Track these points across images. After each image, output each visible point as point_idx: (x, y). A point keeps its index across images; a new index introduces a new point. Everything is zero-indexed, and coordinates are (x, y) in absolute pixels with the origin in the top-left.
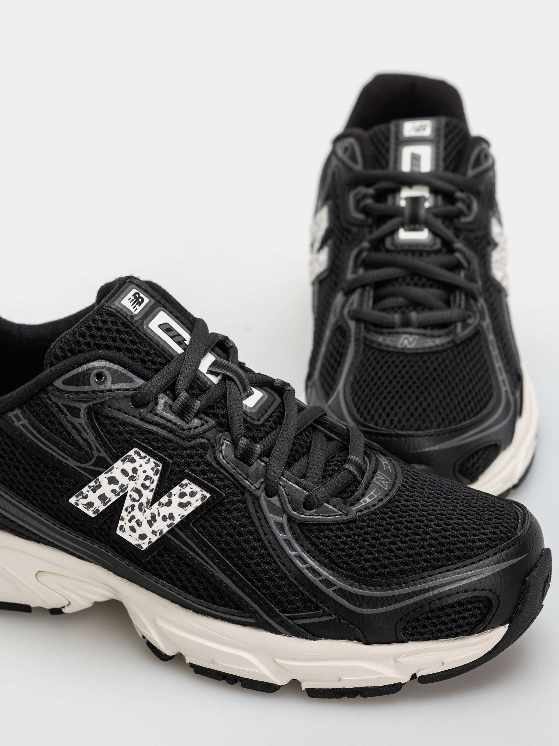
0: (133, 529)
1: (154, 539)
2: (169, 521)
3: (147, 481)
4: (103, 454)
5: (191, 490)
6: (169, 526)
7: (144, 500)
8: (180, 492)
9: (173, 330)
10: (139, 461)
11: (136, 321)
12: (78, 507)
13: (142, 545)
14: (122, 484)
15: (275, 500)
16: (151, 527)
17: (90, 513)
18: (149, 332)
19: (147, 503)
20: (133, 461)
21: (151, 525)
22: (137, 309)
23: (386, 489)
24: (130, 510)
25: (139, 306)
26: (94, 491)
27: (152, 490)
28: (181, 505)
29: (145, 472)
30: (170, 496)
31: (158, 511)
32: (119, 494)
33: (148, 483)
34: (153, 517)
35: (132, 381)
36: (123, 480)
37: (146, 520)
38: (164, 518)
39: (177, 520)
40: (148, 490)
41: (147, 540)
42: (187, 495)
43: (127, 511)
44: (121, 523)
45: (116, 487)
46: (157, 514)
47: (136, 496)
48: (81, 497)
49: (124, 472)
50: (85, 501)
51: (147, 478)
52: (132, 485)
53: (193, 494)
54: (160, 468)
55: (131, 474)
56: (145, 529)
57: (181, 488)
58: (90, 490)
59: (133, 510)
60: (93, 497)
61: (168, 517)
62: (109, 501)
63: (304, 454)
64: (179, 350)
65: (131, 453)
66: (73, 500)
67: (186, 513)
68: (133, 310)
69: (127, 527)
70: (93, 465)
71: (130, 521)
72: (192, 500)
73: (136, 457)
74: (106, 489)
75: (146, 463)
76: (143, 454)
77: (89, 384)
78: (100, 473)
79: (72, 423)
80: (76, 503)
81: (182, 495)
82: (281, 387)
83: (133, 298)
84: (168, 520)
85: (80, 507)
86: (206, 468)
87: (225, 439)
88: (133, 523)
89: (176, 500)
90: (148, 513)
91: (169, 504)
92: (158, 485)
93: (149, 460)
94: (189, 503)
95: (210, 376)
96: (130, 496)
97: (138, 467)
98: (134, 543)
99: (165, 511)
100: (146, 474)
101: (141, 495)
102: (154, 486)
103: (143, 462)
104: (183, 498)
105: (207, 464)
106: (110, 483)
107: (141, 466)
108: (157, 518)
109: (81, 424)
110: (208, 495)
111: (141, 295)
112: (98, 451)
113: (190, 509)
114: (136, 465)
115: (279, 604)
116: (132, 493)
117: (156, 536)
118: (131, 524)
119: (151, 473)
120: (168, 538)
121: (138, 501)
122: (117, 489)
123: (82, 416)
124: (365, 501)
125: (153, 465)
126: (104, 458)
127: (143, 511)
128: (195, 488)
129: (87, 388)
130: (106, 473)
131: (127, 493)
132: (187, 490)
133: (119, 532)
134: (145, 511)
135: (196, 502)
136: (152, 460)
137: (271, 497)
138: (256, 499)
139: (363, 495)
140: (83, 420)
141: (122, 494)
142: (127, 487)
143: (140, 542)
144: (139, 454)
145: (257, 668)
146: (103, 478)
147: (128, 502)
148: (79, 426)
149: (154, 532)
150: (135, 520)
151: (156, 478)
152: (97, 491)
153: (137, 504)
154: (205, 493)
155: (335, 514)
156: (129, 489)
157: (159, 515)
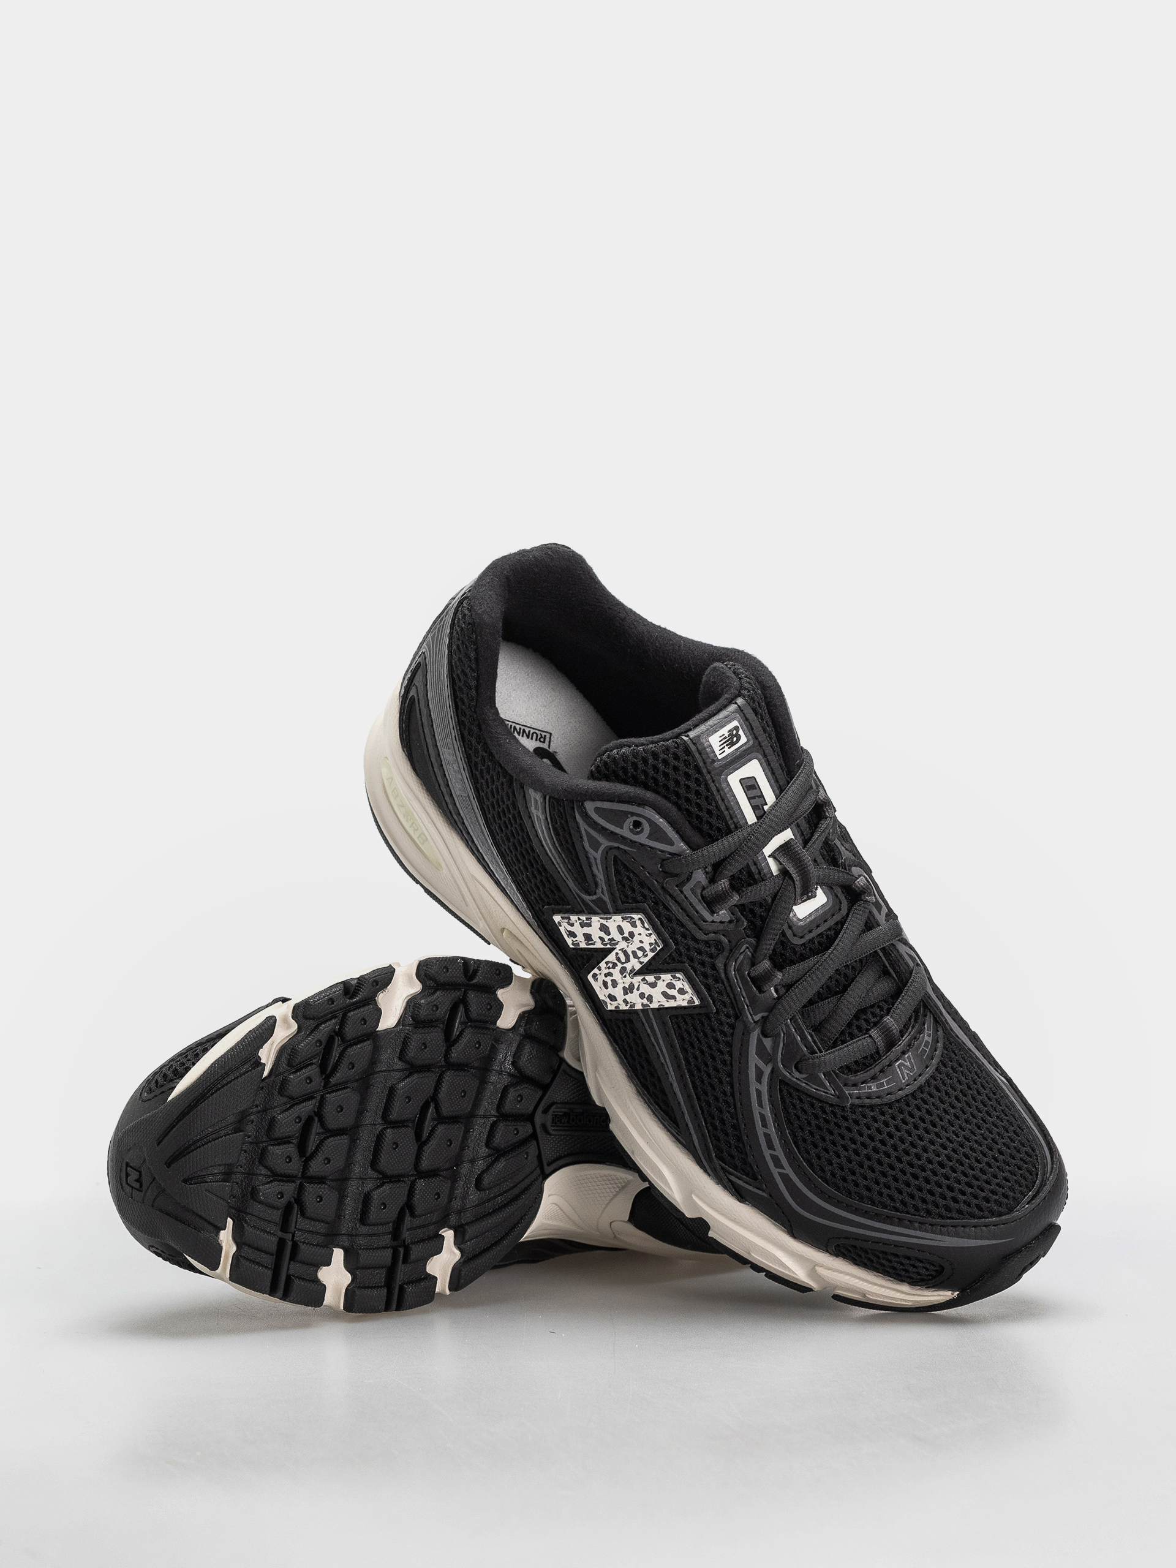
0: (605, 984)
1: (623, 1007)
2: (645, 1001)
3: (640, 951)
4: (606, 898)
5: (682, 987)
6: (643, 1005)
7: (629, 966)
8: (670, 981)
9: (756, 789)
10: (639, 929)
11: (715, 769)
12: (560, 927)
13: (609, 1005)
14: (612, 938)
15: (768, 1043)
16: (624, 995)
17: (569, 941)
18: (724, 786)
19: (631, 971)
20: (634, 925)
21: (625, 993)
22: (724, 751)
23: (903, 1081)
24: (610, 965)
25: (729, 748)
26: (582, 925)
27: (641, 963)
28: (664, 994)
29: (641, 942)
30: (658, 978)
31: (639, 985)
32: (606, 945)
33: (640, 954)
34: (632, 986)
35: (672, 844)
36: (615, 935)
37: (624, 985)
38: (642, 996)
39: (654, 1005)
40: (637, 960)
41: (615, 1004)
42: (675, 989)
43: (607, 965)
44: (596, 971)
45: (606, 938)
46: (636, 987)
47: (623, 958)
48: (567, 921)
49: (620, 929)
50: (569, 928)
51: (641, 949)
52: (623, 945)
53: (682, 991)
54: (658, 949)
55: (626, 935)
56: (618, 992)
57: (672, 978)
58: (578, 922)
59: (614, 967)
60: (577, 929)
61: (646, 996)
62: (594, 944)
63: (837, 993)
64: (751, 818)
65: (636, 917)
66: (557, 918)
67: (667, 1005)
68: (717, 752)
69: (601, 978)
70: (592, 901)
71: (606, 975)
72: (679, 997)
73: (638, 923)
74: (595, 931)
75: (646, 935)
76: (646, 926)
77: (622, 828)
78: (595, 913)
79: (586, 852)
80: (559, 923)
81: (670, 986)
82: (858, 891)
83: (727, 735)
84: (645, 999)
85: (562, 929)
86: (710, 972)
87: (748, 948)
88: (608, 979)
89: (662, 986)
90: (628, 980)
91: (653, 985)
92: (649, 961)
93: (651, 934)
94: (674, 998)
95: (771, 861)
96: (617, 954)
97: (636, 933)
98: (602, 997)
99: (646, 989)
100: (641, 945)
101: (628, 960)
102: (645, 960)
103: (644, 932)
104: (671, 989)
105: (714, 967)
106: (601, 929)
107: (640, 934)
108: (635, 990)
109: (595, 859)
110: (697, 1002)
111: (741, 732)
112: (602, 892)
113: (672, 1004)
114: (636, 931)
115: (719, 1150)
116: (620, 952)
117: (626, 1006)
118: (606, 979)
119: (647, 948)
120: (638, 1014)
121: (623, 963)
122: (606, 940)
123: (600, 851)
124: (870, 1088)
125: (653, 942)
126: (605, 902)
127: (624, 975)
128: (687, 987)
129: (617, 830)
130: (601, 918)
131: (614, 949)
132: (679, 985)
133: (590, 977)
134: (625, 977)
135: (682, 1001)
136: (654, 937)
137: (766, 1036)
138: (747, 1032)
139: (874, 1078)
140: (598, 855)
141: (608, 946)
142: (617, 944)
143: (608, 1000)
144: (643, 923)
145: (670, 1189)
146: (596, 921)
147: (611, 957)
148: (593, 861)
149: (625, 1001)
150: (612, 978)
151: (651, 955)
152: (585, 928)
153: (620, 966)
154: (695, 999)
155: (825, 1091)
156: (618, 947)
157: (638, 989)
